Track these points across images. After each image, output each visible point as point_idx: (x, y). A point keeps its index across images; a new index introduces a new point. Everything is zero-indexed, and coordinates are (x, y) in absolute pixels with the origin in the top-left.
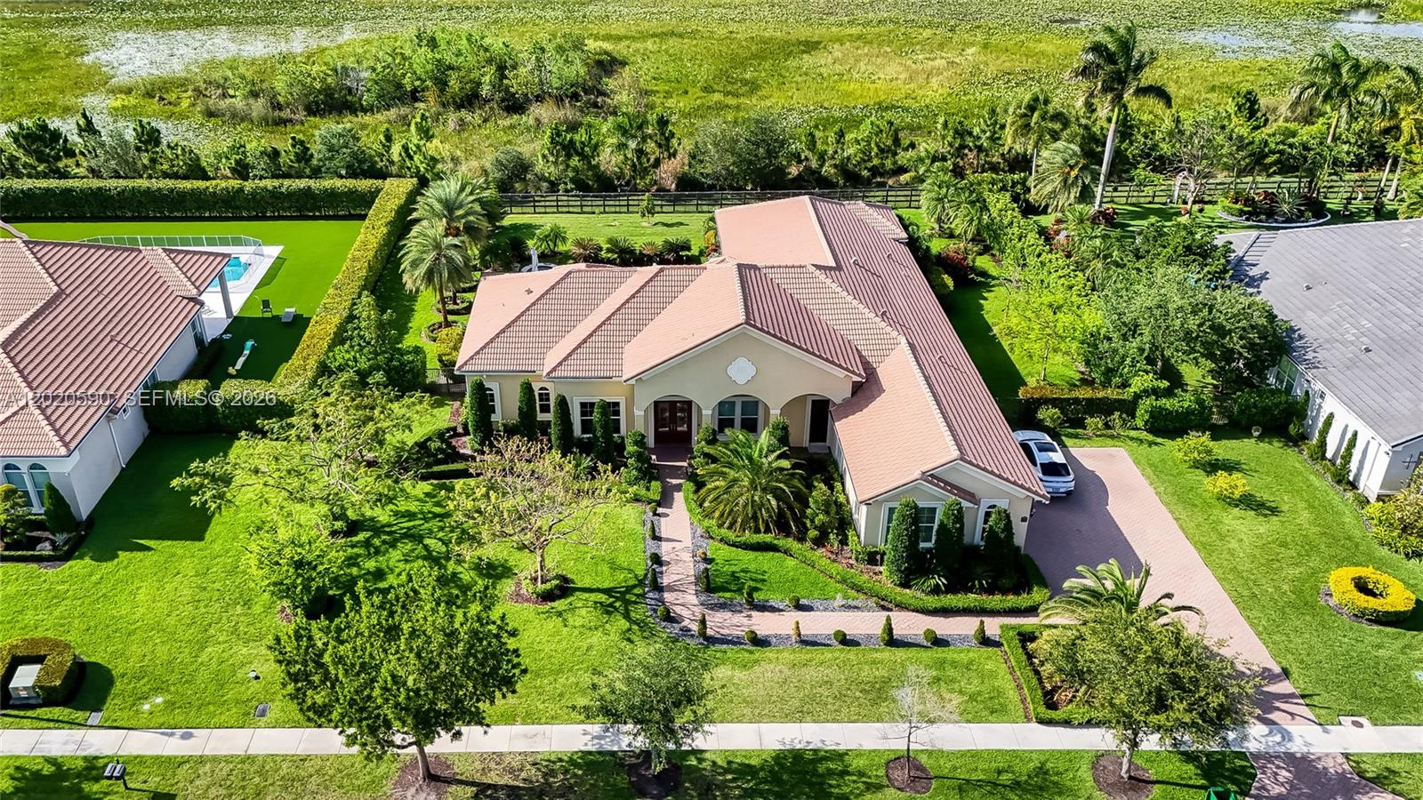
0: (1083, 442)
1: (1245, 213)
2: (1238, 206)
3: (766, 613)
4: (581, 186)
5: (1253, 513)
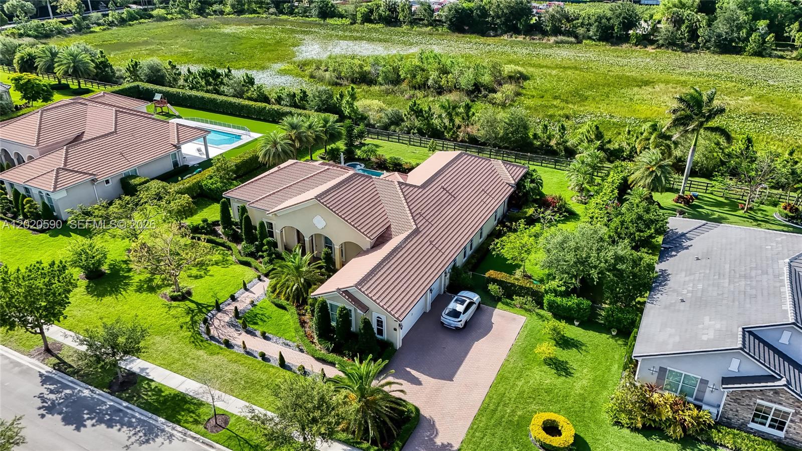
0: (508, 308)
1: (789, 217)
2: (786, 212)
3: (249, 335)
4: (421, 133)
5: (554, 371)
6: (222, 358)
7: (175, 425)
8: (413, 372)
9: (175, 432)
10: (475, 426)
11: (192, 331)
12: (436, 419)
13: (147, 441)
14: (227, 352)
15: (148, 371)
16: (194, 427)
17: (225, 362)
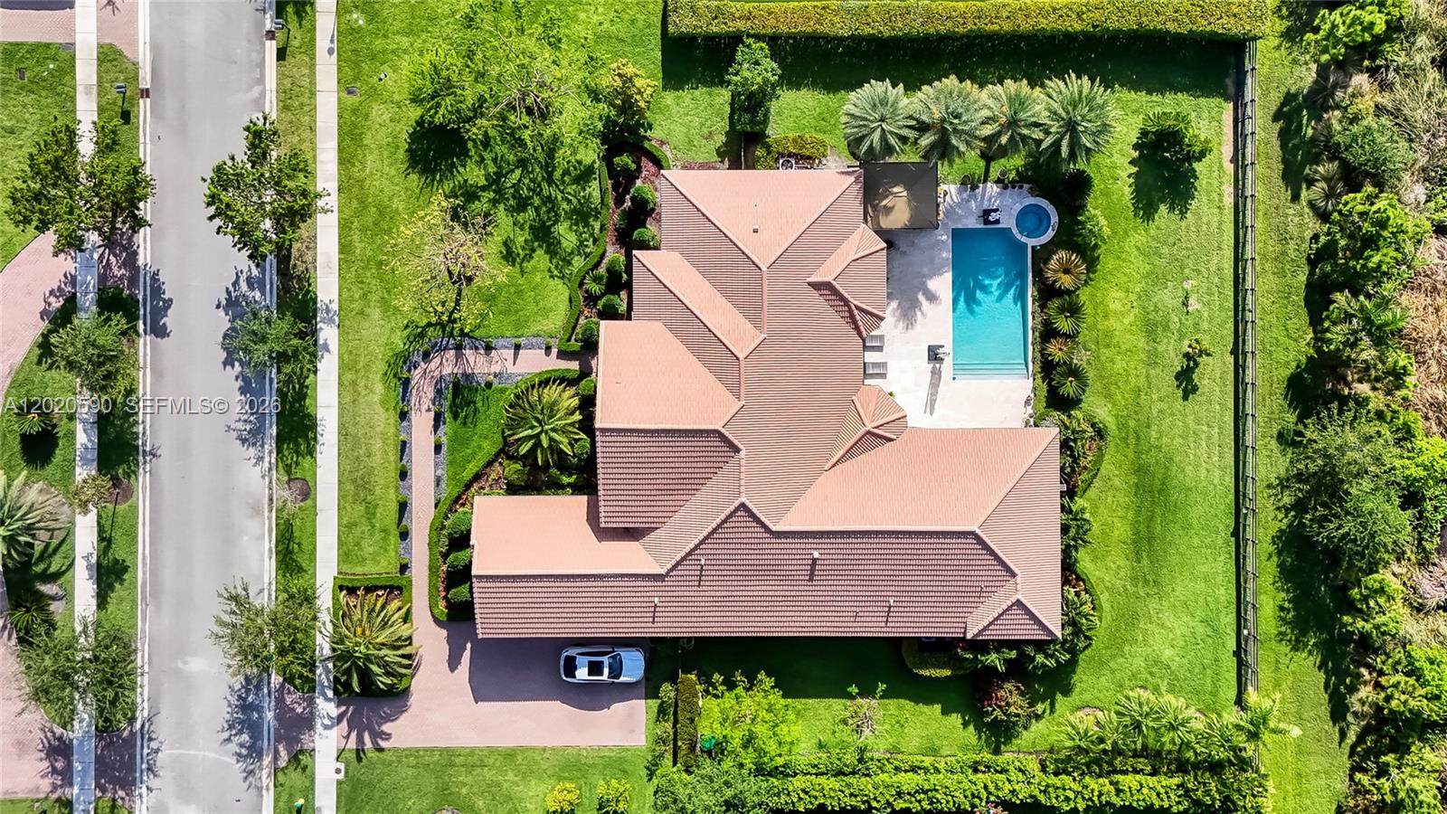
3: (432, 422)
6: (384, 420)
7: (275, 451)
8: (467, 655)
9: (267, 459)
10: (421, 753)
11: (407, 346)
12: (411, 710)
13: (244, 441)
14: (393, 417)
15: (326, 354)
16: (282, 472)
17: (378, 429)
